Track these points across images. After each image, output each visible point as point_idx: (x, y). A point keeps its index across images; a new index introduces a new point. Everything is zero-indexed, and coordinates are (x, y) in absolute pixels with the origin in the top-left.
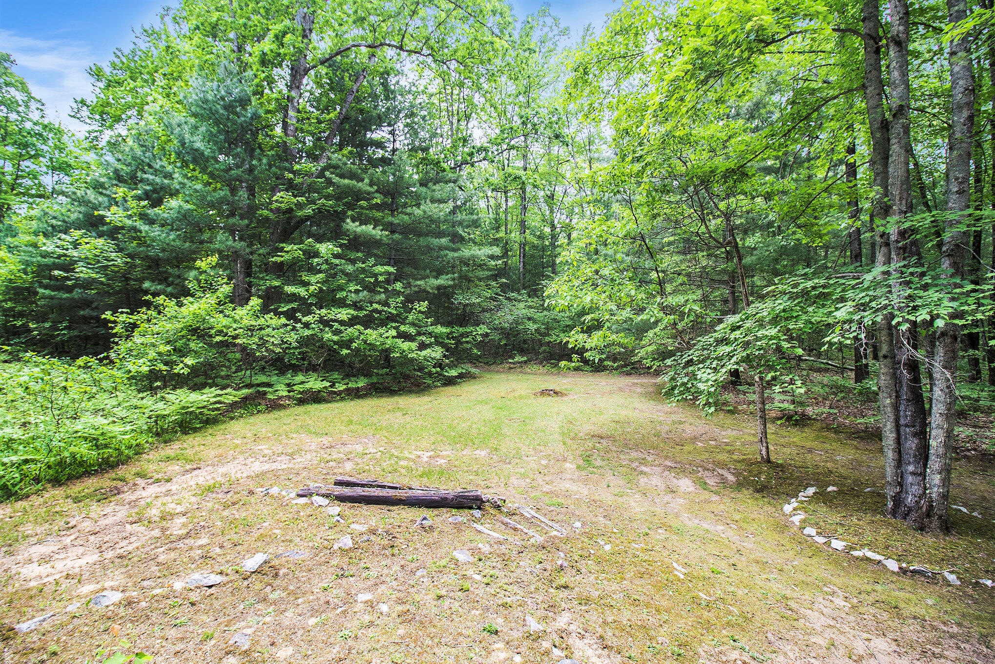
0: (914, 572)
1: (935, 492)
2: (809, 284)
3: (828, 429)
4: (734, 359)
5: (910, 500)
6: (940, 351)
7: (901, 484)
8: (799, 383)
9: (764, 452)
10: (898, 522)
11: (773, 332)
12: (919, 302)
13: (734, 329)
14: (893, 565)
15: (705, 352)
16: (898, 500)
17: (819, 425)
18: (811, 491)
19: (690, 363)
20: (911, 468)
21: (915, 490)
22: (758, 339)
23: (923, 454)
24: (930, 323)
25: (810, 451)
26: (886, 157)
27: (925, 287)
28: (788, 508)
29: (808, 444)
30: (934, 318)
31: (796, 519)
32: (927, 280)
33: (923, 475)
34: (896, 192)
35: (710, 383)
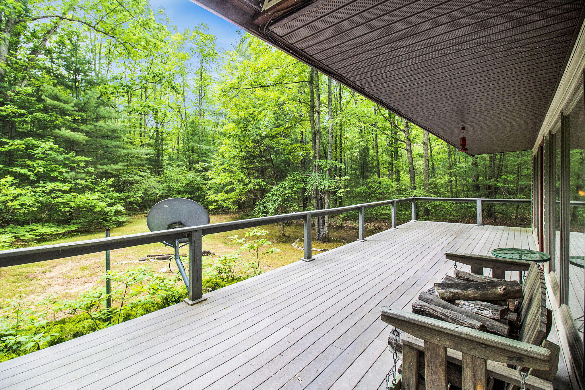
0: (323, 250)
1: (326, 233)
2: (298, 177)
3: (298, 225)
4: (279, 201)
5: (321, 236)
6: (327, 195)
7: (319, 232)
8: (296, 206)
9: (283, 233)
10: (319, 242)
11: (290, 191)
12: (322, 183)
13: (277, 190)
14: (319, 250)
15: (269, 199)
16: (319, 236)
17: (295, 224)
18: (298, 240)
19: (264, 203)
20: (321, 227)
21: (322, 233)
22: (286, 194)
23: (324, 223)
24: (324, 189)
25: (294, 232)
26: (315, 142)
27: (323, 180)
28: (294, 244)
29: (293, 230)
30: (325, 187)
31: (296, 246)
32: (324, 177)
33: (324, 228)
34: (317, 153)
35: (272, 209)
